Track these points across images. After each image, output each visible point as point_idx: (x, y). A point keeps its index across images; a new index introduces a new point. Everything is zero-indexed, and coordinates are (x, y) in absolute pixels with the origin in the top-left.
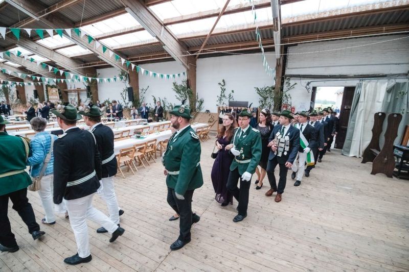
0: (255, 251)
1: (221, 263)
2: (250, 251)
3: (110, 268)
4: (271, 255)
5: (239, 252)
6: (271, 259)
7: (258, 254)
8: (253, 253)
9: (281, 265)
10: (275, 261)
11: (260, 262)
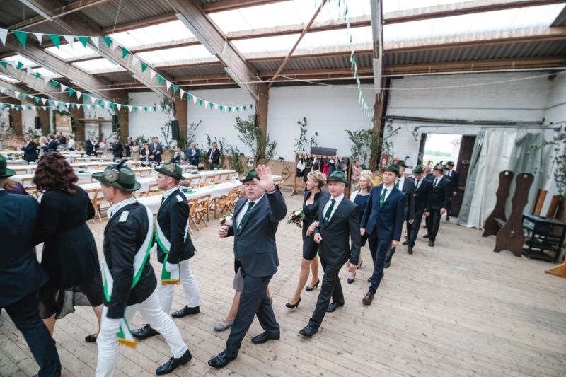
0: (340, 351)
1: (295, 366)
2: (334, 350)
3: (142, 372)
4: (363, 357)
5: (320, 352)
6: (362, 361)
7: (346, 355)
8: (339, 353)
9: (374, 369)
10: (367, 364)
11: (346, 366)
